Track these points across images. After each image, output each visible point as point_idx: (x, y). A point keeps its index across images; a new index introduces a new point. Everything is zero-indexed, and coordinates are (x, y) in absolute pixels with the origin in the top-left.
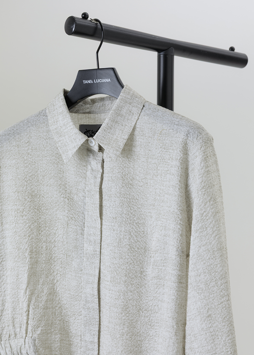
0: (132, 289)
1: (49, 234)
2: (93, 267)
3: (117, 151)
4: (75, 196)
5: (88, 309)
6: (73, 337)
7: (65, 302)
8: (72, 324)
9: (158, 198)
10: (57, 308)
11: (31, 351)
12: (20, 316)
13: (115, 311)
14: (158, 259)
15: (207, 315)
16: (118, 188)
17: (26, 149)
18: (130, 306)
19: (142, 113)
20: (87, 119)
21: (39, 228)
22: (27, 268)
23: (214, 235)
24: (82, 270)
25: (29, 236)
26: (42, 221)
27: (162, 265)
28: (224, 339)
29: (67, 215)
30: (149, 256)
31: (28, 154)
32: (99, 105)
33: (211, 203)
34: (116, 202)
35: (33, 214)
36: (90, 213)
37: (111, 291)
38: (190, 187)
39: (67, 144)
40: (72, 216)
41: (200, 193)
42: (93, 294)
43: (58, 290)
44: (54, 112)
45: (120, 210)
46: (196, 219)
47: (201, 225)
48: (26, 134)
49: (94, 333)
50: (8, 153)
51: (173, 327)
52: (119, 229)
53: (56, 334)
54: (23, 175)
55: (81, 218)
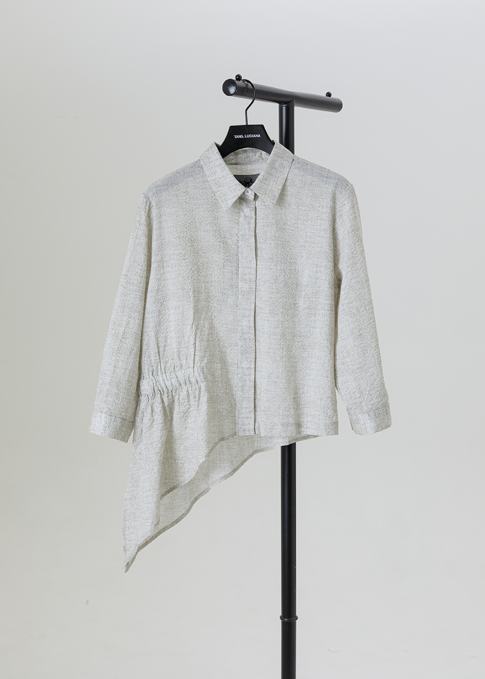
0: (288, 319)
1: (207, 275)
2: (249, 303)
3: (274, 200)
4: (229, 241)
5: (244, 339)
6: (229, 366)
7: (222, 336)
8: (228, 355)
9: (309, 240)
10: (216, 341)
11: (201, 378)
12: (186, 349)
13: (275, 338)
14: (309, 292)
15: (358, 335)
16: (273, 232)
17: (185, 198)
18: (287, 333)
19: (293, 166)
20: (235, 170)
21: (198, 270)
22: (192, 306)
23: (363, 269)
24: (237, 306)
25: (191, 277)
26: (201, 264)
27: (314, 297)
28: (372, 353)
29: (223, 257)
30: (300, 291)
31: (187, 203)
32: (244, 157)
33: (359, 243)
34: (272, 245)
35: (194, 257)
36: (244, 255)
37: (270, 322)
38: (337, 231)
39: (226, 194)
40: (227, 258)
41: (351, 235)
42: (249, 326)
43: (215, 324)
44: (211, 164)
45: (276, 251)
46: (348, 257)
47: (352, 261)
48: (184, 184)
49: (251, 360)
50: (167, 202)
51: (328, 347)
52: (275, 268)
53: (217, 363)
54: (183, 222)
55: (235, 259)
